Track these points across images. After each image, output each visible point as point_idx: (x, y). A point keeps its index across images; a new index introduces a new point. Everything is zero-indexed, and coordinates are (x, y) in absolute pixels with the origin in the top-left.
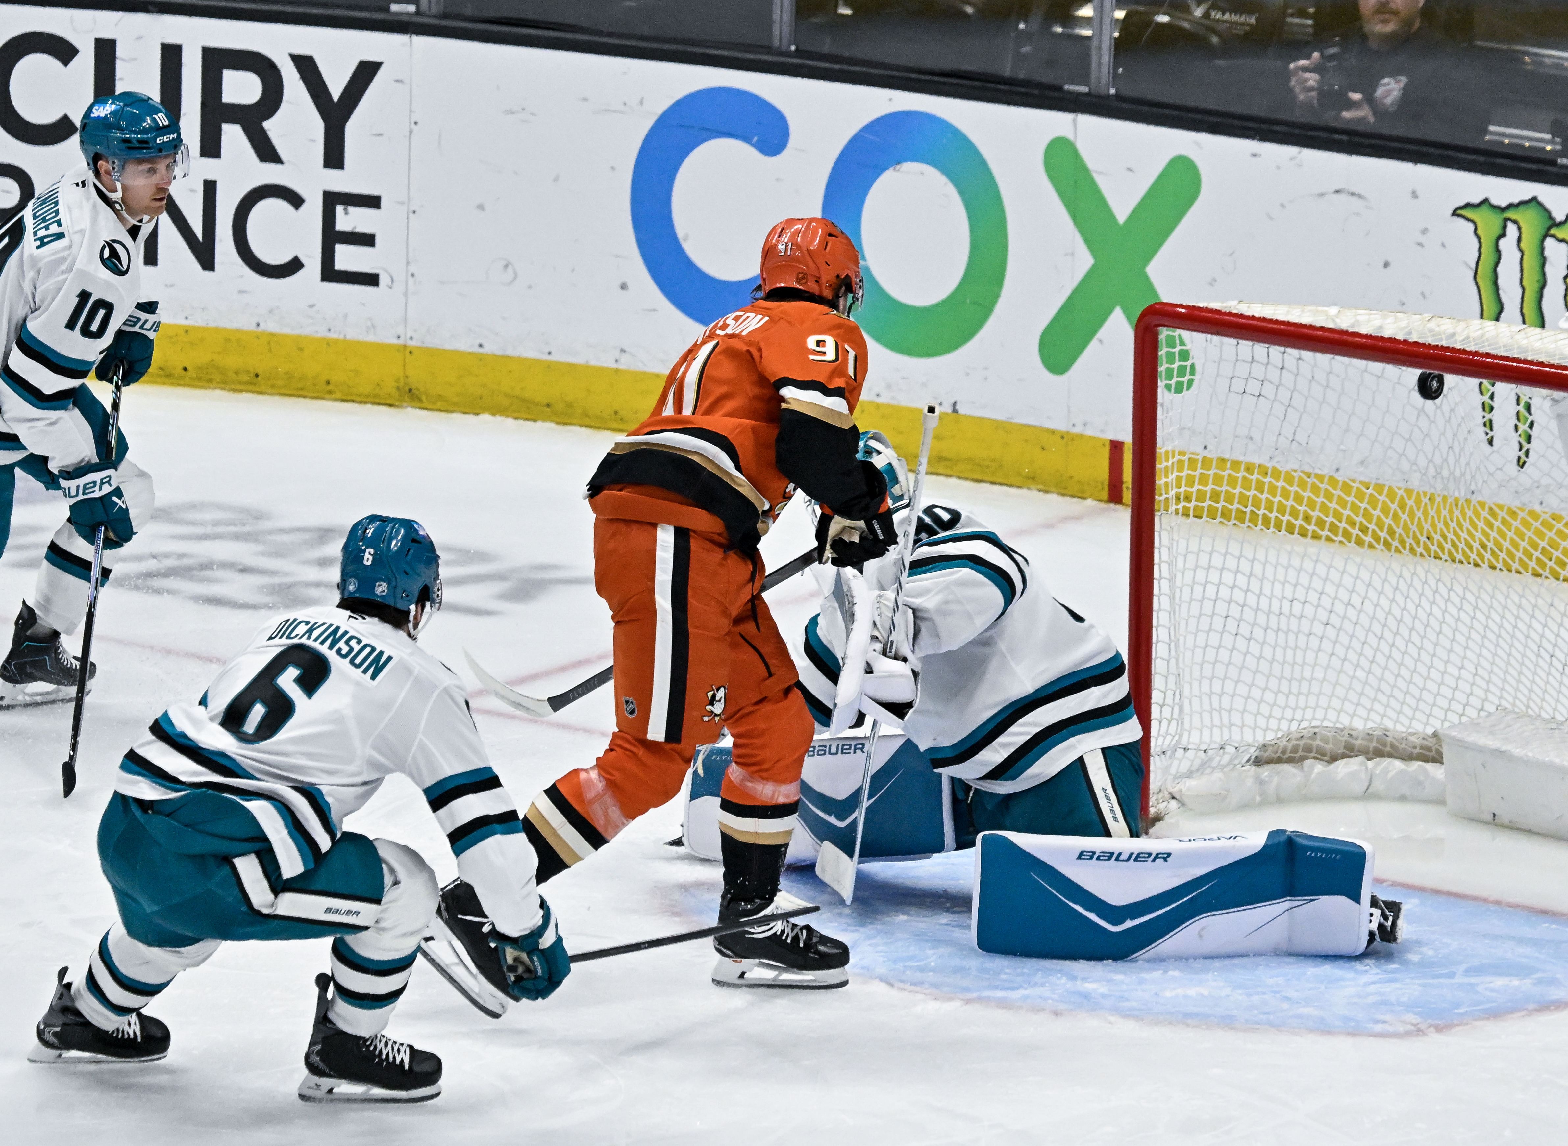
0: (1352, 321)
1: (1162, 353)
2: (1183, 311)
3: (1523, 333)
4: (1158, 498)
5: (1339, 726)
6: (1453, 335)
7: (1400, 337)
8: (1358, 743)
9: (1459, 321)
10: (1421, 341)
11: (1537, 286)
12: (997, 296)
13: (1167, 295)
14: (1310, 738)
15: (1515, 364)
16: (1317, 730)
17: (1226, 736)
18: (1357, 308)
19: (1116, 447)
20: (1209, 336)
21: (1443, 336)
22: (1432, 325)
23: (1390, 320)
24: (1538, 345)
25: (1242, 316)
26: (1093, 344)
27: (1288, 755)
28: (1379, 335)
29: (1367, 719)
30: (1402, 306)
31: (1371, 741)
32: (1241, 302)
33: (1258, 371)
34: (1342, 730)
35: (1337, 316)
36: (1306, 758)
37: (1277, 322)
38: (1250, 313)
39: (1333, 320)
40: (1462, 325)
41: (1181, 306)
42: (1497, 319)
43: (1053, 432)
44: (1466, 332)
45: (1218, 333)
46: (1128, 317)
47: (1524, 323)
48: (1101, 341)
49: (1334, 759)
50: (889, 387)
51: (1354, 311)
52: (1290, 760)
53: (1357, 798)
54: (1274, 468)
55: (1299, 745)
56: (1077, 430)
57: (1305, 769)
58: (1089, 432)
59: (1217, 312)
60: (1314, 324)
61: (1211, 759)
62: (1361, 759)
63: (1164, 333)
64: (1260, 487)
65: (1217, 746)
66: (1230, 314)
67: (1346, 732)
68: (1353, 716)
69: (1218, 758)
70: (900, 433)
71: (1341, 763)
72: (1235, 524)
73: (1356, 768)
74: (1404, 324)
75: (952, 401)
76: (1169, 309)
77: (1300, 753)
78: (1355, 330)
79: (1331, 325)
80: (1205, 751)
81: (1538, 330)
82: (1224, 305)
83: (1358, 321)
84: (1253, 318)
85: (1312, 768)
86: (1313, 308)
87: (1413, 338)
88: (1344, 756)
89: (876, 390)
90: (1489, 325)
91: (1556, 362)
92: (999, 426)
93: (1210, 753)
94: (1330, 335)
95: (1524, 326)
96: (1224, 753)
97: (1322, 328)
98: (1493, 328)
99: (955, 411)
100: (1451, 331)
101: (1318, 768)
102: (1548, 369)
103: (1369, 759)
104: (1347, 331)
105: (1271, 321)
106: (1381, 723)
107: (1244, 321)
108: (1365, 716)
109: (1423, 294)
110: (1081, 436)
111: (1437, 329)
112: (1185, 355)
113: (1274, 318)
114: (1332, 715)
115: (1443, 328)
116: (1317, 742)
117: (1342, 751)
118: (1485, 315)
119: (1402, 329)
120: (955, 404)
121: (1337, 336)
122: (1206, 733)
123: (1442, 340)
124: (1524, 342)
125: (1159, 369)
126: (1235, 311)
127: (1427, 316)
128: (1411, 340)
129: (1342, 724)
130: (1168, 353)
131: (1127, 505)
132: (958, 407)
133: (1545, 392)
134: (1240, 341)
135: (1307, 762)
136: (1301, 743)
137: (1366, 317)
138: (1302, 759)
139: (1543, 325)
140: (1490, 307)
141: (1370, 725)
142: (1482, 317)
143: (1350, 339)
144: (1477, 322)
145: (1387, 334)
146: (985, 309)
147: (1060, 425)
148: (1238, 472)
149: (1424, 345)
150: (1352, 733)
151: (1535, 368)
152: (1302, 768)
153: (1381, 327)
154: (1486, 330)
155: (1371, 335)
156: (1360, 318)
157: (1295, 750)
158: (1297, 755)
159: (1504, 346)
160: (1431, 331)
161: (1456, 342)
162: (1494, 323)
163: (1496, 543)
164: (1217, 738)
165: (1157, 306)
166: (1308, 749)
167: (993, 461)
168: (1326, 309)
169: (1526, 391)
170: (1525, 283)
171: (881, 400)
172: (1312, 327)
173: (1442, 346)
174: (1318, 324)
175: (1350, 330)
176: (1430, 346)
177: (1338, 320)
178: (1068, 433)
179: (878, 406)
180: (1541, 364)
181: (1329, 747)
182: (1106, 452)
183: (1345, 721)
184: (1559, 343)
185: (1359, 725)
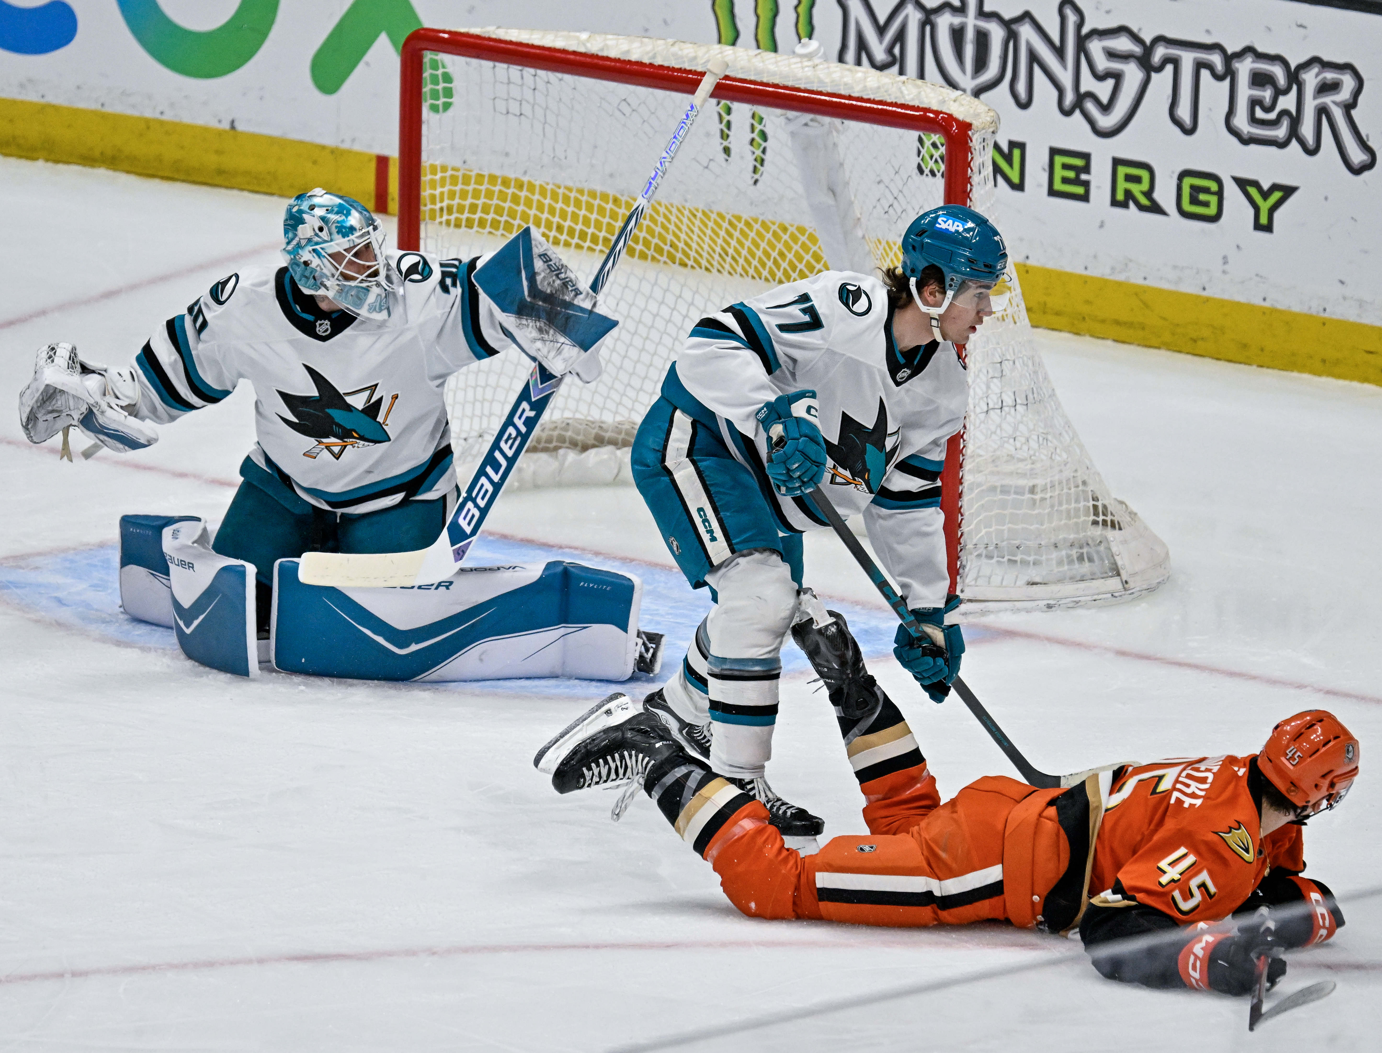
0: (601, 45)
1: (426, 74)
2: (446, 36)
3: (759, 56)
4: (423, 208)
5: (589, 418)
6: (695, 58)
7: (646, 60)
8: (607, 435)
9: (700, 46)
10: (666, 64)
11: (770, 15)
12: (272, 22)
13: (429, 22)
14: (562, 429)
15: (752, 86)
16: (570, 421)
17: (485, 425)
18: (606, 33)
19: (382, 162)
20: (468, 59)
21: (686, 60)
22: (675, 49)
23: (636, 45)
24: (772, 68)
25: (500, 41)
26: (361, 67)
27: (542, 445)
28: (627, 59)
29: (616, 413)
30: (646, 33)
31: (620, 433)
32: (499, 27)
33: (515, 92)
34: (593, 423)
35: (588, 40)
36: (560, 448)
37: (533, 46)
38: (508, 38)
39: (584, 45)
40: (703, 50)
41: (444, 32)
42: (734, 44)
43: (323, 147)
44: (707, 56)
45: (478, 57)
46: (394, 42)
47: (758, 47)
48: (367, 64)
49: (585, 448)
50: (172, 105)
51: (603, 36)
52: (545, 450)
53: (607, 484)
54: (529, 182)
55: (552, 436)
56: (346, 146)
57: (560, 457)
58: (357, 147)
59: (478, 37)
60: (567, 48)
61: (472, 447)
62: (610, 448)
63: (428, 56)
64: (515, 199)
65: (474, 434)
66: (490, 39)
67: (597, 425)
68: (603, 409)
69: (477, 447)
70: (182, 148)
71: (592, 452)
72: (490, 233)
73: (605, 457)
74: (649, 48)
75: (230, 119)
76: (432, 34)
77: (554, 444)
78: (605, 54)
79: (582, 49)
80: (465, 439)
81: (772, 55)
82: (484, 30)
83: (606, 45)
84: (511, 43)
85: (565, 456)
86: (565, 33)
87: (658, 61)
88: (594, 446)
89: (160, 108)
90: (728, 50)
91: (790, 84)
92: (272, 141)
93: (470, 441)
94: (582, 59)
95: (759, 51)
96: (483, 441)
97: (574, 53)
98: (731, 52)
99: (233, 127)
100: (692, 55)
101: (571, 456)
102: (782, 91)
103: (619, 449)
104: (597, 55)
105: (527, 45)
106: (629, 417)
107: (503, 45)
108: (614, 410)
109: (665, 22)
110: (349, 152)
111: (680, 53)
112: (447, 78)
113: (530, 42)
114: (583, 408)
115: (685, 52)
116: (569, 434)
117: (592, 442)
118: (723, 39)
119: (647, 53)
120: (233, 122)
121: (588, 60)
122: (467, 422)
123: (684, 62)
124: (760, 65)
125: (424, 90)
126: (494, 36)
127: (670, 41)
128: (656, 64)
129: (592, 417)
130: (431, 75)
131: (393, 215)
132: (236, 124)
133: (778, 111)
134: (498, 64)
135: (561, 452)
136: (555, 433)
137: (614, 42)
138: (556, 449)
139: (775, 49)
140: (727, 33)
141: (619, 418)
142: (720, 42)
143: (601, 62)
144: (717, 47)
145: (634, 57)
146: (262, 34)
147: (329, 141)
148: (495, 185)
149: (668, 68)
150: (603, 425)
151: (770, 89)
152: (557, 457)
153: (628, 52)
154: (725, 54)
155: (619, 59)
156: (609, 43)
157: (549, 440)
158: (551, 446)
159: (741, 68)
160: (674, 55)
161: (697, 65)
162: (731, 47)
163: (736, 250)
164: (476, 427)
165: (422, 32)
166: (562, 439)
167: (269, 173)
168: (578, 34)
169: (762, 110)
170: (759, 11)
171: (164, 118)
172: (564, 51)
173: (685, 69)
174: (571, 48)
175: (600, 54)
176: (674, 69)
177: (589, 45)
178: (337, 148)
179: (162, 123)
180: (776, 86)
181: (580, 438)
182: (373, 165)
183: (595, 415)
184: (793, 66)
185: (609, 419)
